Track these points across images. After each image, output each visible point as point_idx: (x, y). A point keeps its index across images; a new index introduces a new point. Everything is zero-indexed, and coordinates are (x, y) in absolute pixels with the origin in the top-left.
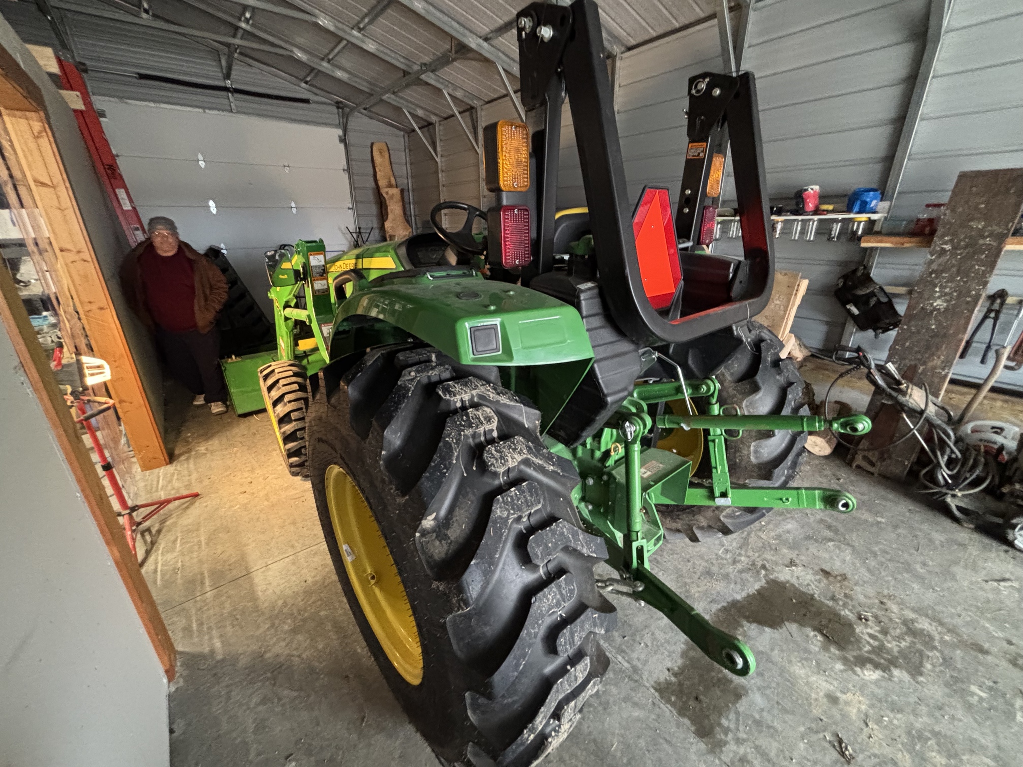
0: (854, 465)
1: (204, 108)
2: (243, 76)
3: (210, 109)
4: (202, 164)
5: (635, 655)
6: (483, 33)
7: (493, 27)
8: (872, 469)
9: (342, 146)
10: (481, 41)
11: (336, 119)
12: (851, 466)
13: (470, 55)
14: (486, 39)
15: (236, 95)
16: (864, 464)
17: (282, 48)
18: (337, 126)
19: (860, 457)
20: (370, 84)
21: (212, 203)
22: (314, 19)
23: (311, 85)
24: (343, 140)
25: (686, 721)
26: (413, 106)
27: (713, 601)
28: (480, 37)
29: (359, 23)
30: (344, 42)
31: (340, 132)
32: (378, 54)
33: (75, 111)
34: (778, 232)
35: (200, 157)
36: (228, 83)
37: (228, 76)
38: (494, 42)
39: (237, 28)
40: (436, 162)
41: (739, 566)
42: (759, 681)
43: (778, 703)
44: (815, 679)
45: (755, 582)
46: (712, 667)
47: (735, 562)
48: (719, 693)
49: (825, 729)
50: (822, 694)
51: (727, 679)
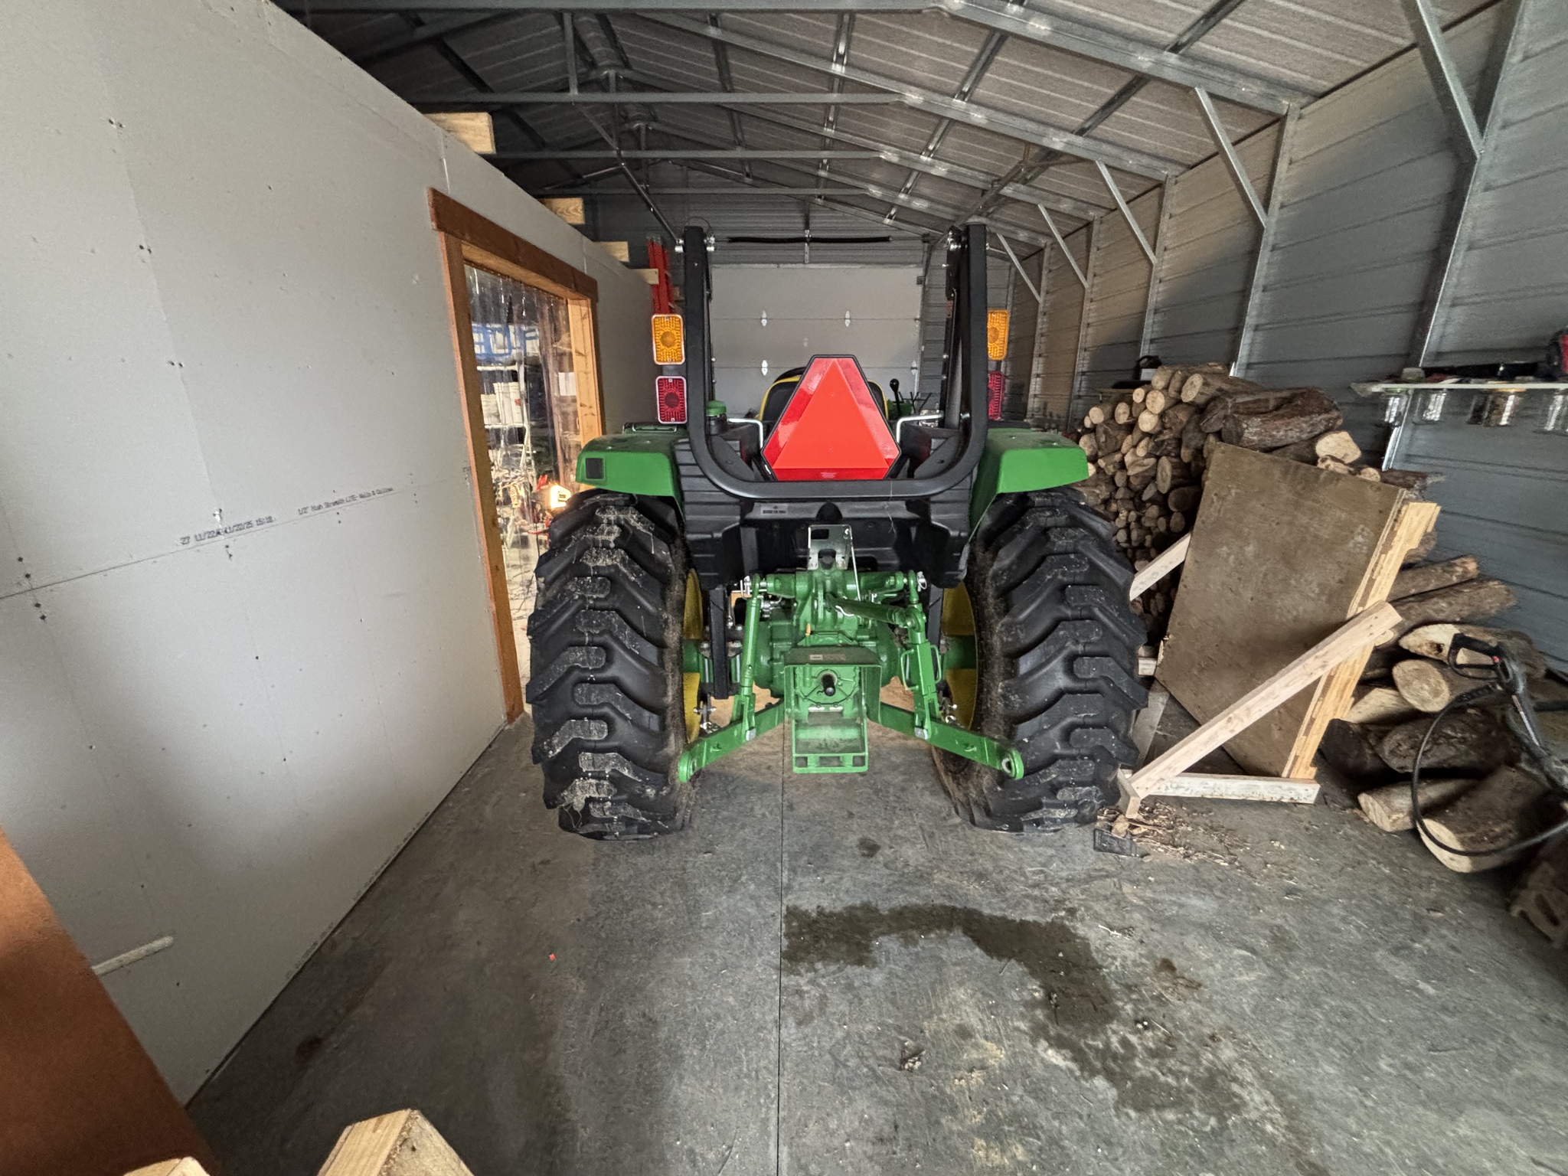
0: (1515, 911)
1: (778, 263)
2: (825, 222)
3: (785, 263)
4: (764, 322)
5: (800, 879)
6: (1076, 126)
7: (1085, 117)
8: (1547, 928)
9: (920, 288)
10: (1073, 138)
11: (920, 256)
12: (1507, 907)
13: (1063, 159)
14: (1081, 132)
15: (813, 245)
16: (1535, 914)
17: (856, 188)
18: (918, 264)
19: (1533, 895)
20: (954, 207)
21: (765, 364)
22: (875, 155)
23: (896, 219)
24: (920, 281)
25: (785, 942)
26: (1012, 228)
27: (950, 898)
28: (1072, 132)
29: (927, 145)
30: (915, 174)
31: (920, 272)
32: (951, 177)
33: (652, 286)
34: (1506, 414)
35: (764, 316)
36: (807, 234)
37: (807, 226)
38: (1095, 132)
39: (819, 177)
40: (1037, 303)
41: (1036, 892)
42: (899, 970)
43: (894, 993)
44: (968, 1010)
45: (1034, 914)
46: (865, 932)
47: (1036, 885)
48: (844, 949)
49: (914, 1038)
50: (958, 1022)
51: (867, 948)
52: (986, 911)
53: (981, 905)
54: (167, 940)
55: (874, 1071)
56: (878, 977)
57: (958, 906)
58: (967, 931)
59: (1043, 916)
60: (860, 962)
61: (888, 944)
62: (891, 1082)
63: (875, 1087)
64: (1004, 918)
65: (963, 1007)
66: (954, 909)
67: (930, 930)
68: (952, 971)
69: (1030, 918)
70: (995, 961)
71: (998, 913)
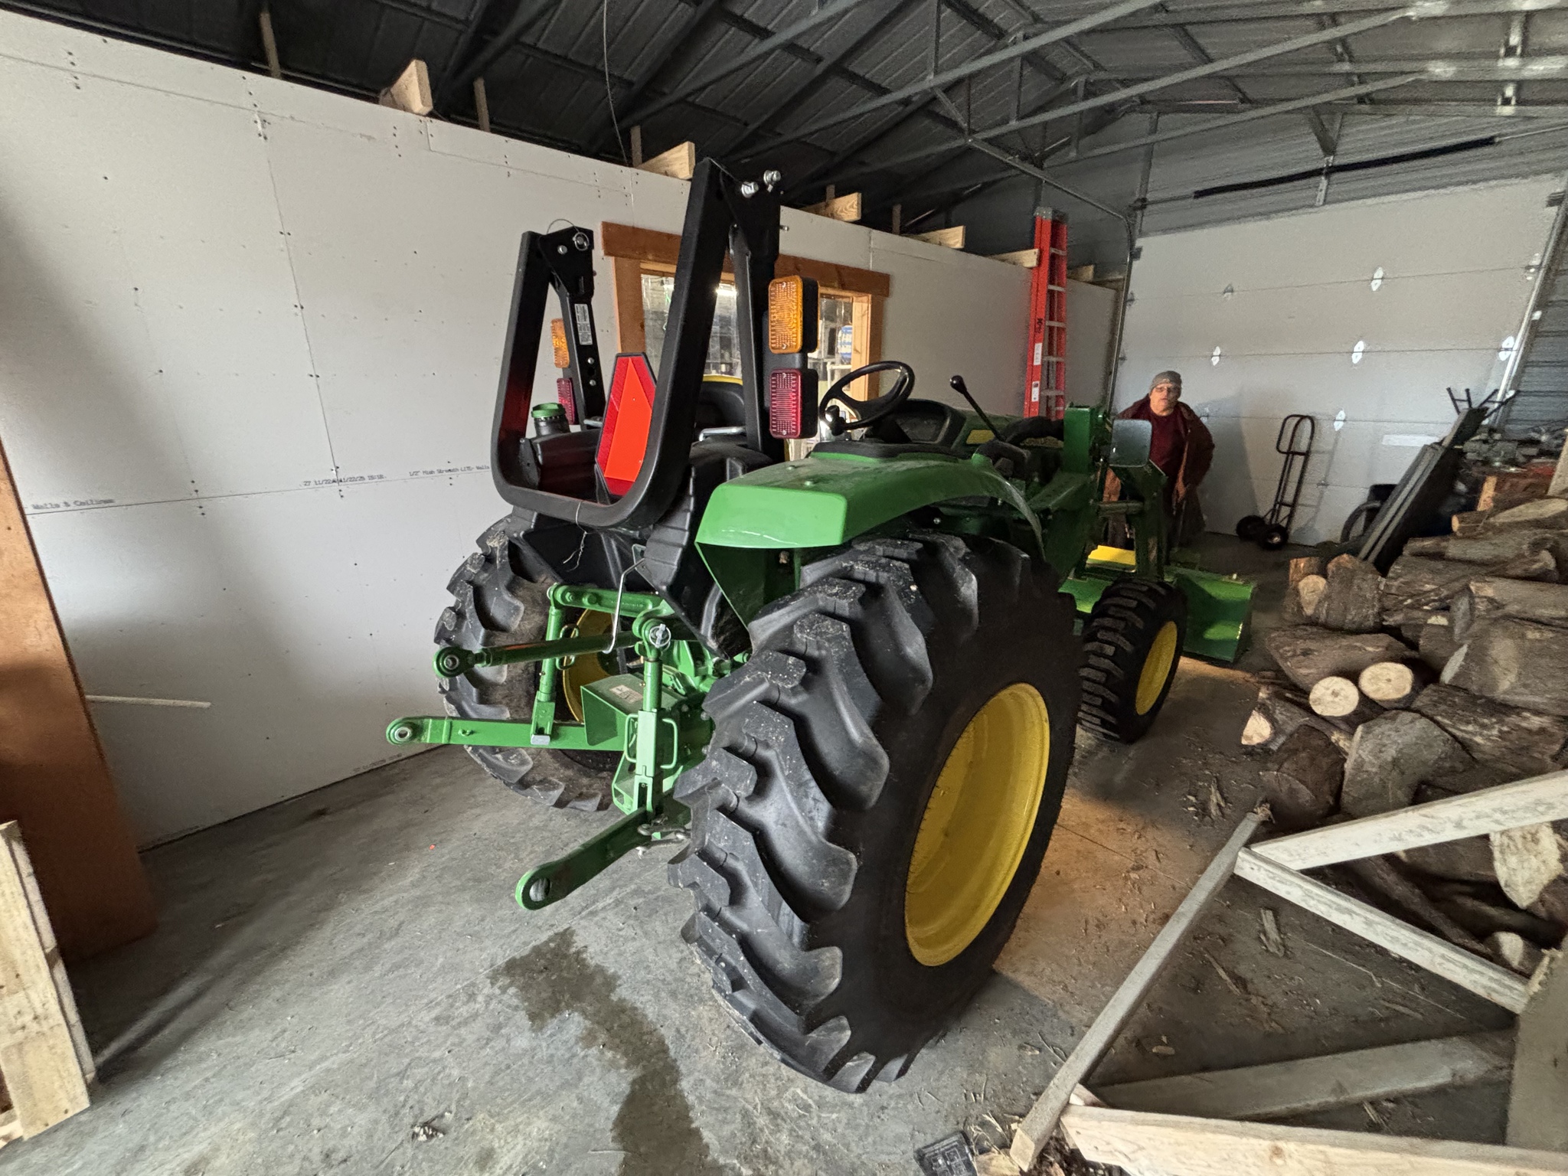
5: (610, 914)
18: (1559, 172)
25: (526, 952)
27: (680, 1038)
41: (762, 1121)
42: (543, 1053)
43: (508, 1067)
44: (519, 1147)
45: (719, 1138)
46: (577, 997)
47: (774, 1115)
48: (544, 995)
49: (457, 1118)
50: (497, 1145)
51: (556, 1010)
52: (685, 1085)
53: (690, 1073)
54: (206, 705)
55: (404, 1106)
56: (522, 1042)
57: (672, 1053)
58: (639, 1084)
59: (724, 1152)
60: (533, 1017)
61: (574, 1023)
62: (394, 1129)
63: (384, 1118)
64: (687, 1108)
65: (520, 1138)
66: (665, 1050)
67: (615, 1048)
68: (569, 1101)
69: (707, 1136)
70: (610, 1135)
71: (691, 1099)
